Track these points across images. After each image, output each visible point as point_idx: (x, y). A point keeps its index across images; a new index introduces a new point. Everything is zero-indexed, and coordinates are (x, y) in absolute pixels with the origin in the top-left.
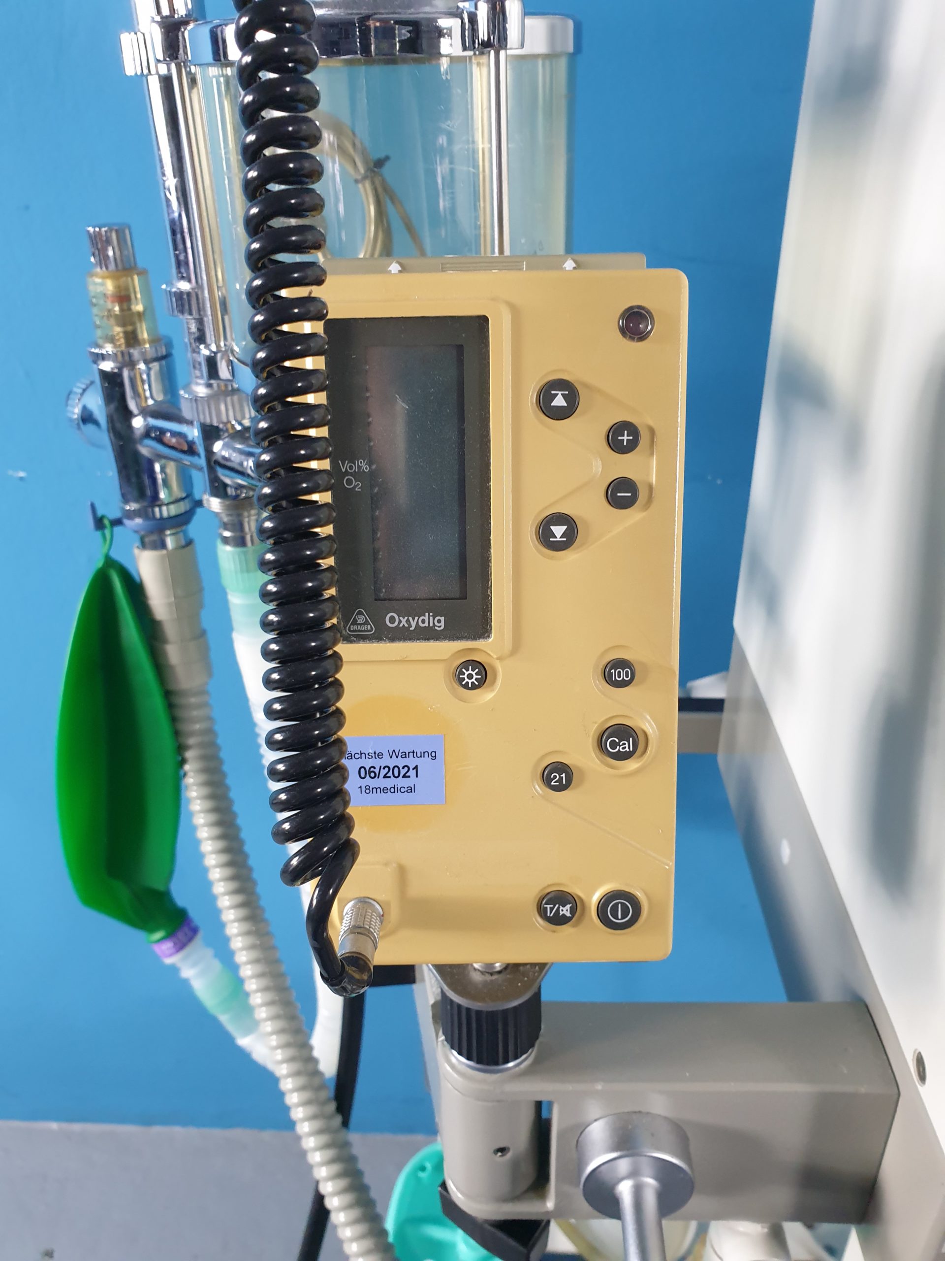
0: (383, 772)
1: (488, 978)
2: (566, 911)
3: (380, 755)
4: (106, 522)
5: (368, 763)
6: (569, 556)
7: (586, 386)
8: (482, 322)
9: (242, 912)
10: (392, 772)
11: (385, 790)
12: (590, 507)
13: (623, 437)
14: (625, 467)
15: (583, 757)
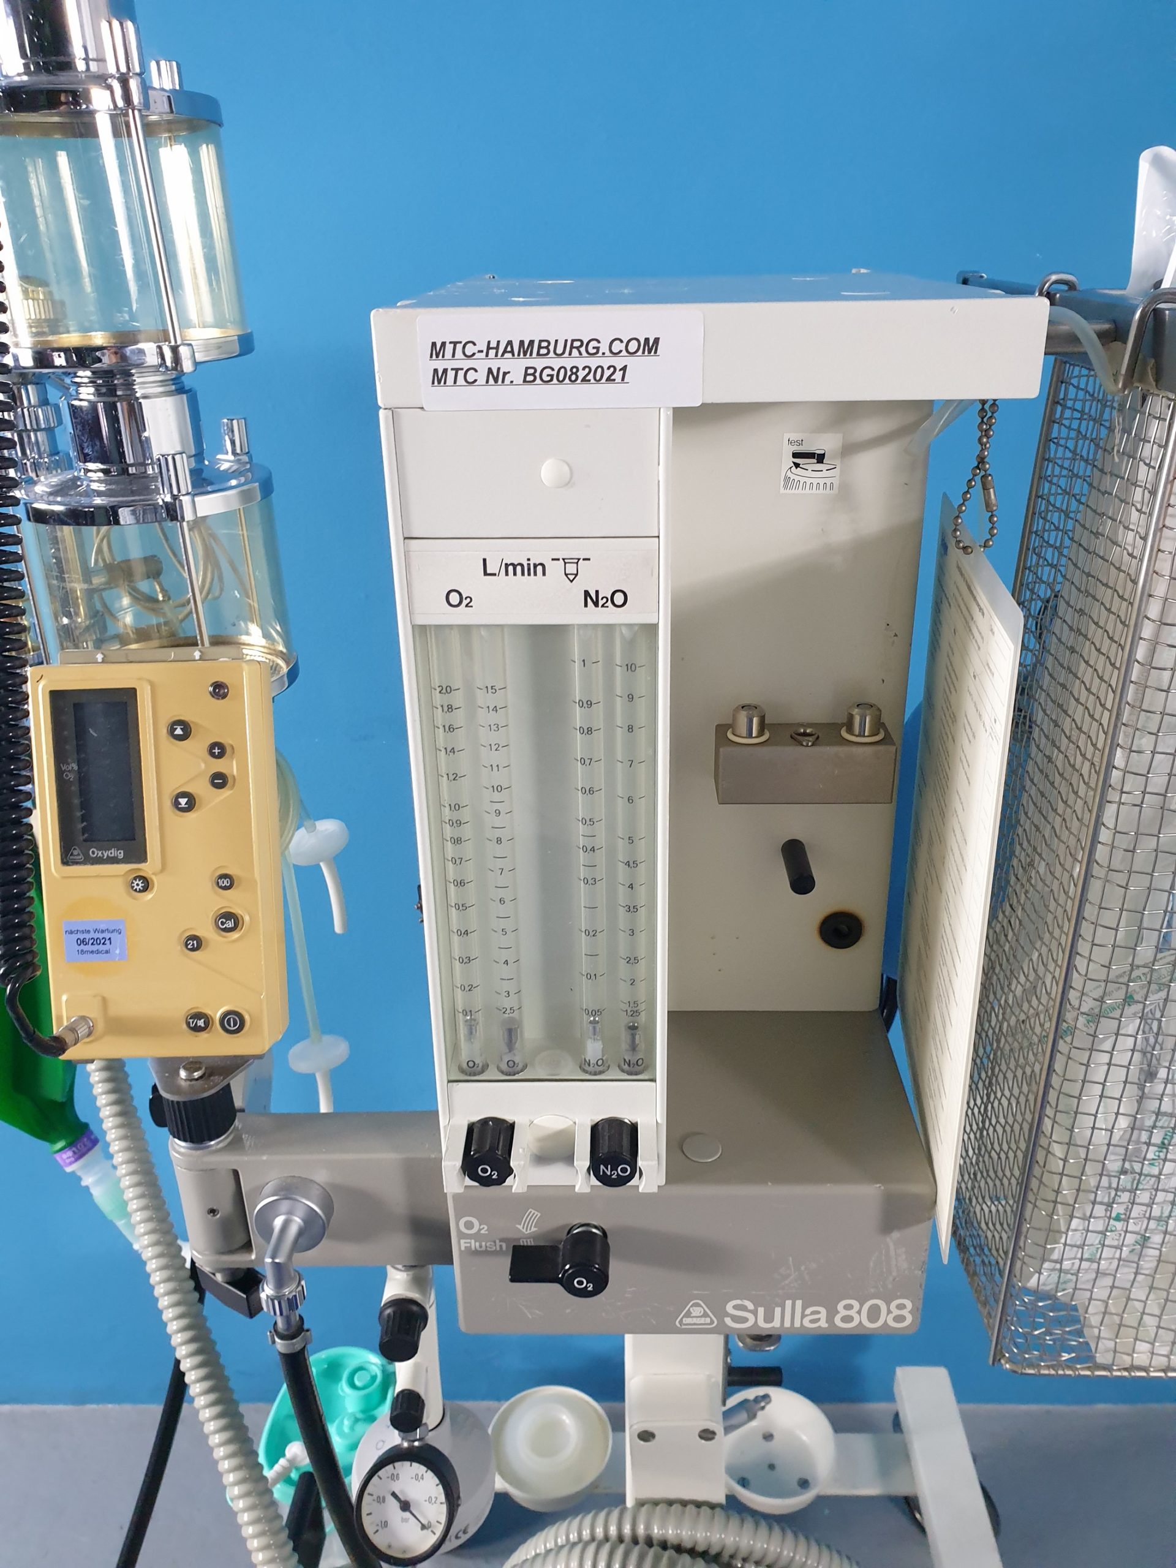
0: (91, 942)
1: (188, 1083)
2: (201, 1023)
3: (89, 932)
5: (81, 936)
6: (191, 815)
7: (193, 722)
8: (132, 692)
9: (116, 1109)
10: (96, 941)
11: (92, 952)
12: (201, 788)
13: (216, 751)
14: (219, 766)
15: (206, 930)
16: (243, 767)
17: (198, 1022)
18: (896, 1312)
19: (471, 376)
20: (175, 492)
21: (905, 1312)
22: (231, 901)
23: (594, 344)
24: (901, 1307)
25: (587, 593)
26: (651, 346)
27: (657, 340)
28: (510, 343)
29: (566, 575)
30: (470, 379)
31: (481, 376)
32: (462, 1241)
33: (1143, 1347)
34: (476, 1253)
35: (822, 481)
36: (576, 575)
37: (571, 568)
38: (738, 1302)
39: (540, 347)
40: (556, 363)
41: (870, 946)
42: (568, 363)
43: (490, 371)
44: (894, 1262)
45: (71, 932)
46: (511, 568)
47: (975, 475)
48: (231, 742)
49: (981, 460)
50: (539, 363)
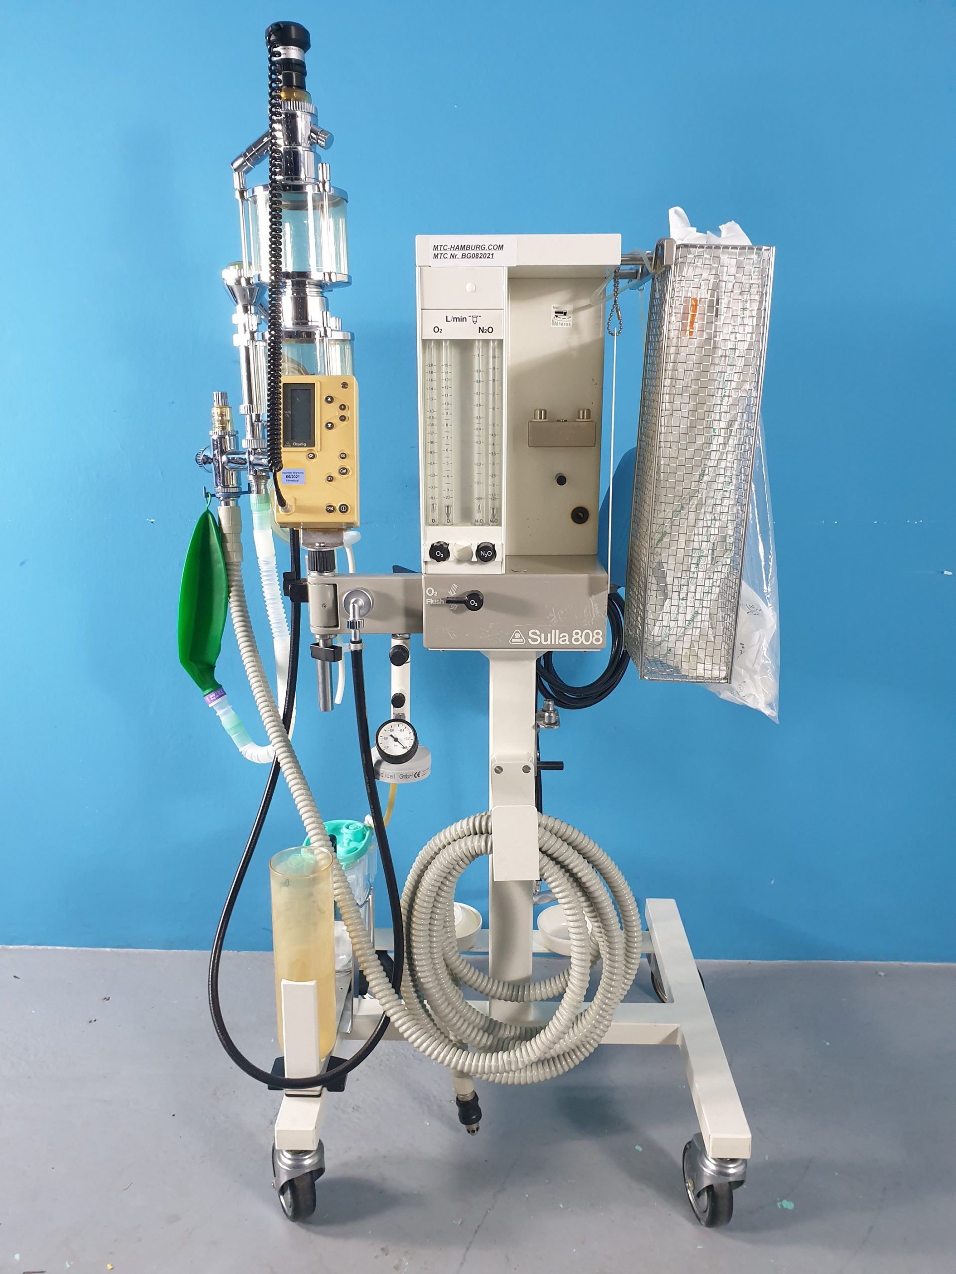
0: (292, 477)
2: (332, 509)
4: (209, 495)
5: (288, 475)
6: (332, 430)
7: (335, 397)
8: (314, 385)
10: (294, 477)
11: (292, 481)
12: (336, 421)
13: (343, 407)
14: (343, 413)
15: (336, 474)
16: (352, 414)
17: (330, 510)
18: (596, 637)
19: (446, 256)
20: (325, 325)
21: (599, 637)
22: (346, 463)
23: (483, 246)
24: (598, 634)
25: (480, 328)
26: (501, 247)
27: (503, 246)
28: (458, 246)
29: (473, 322)
30: (445, 257)
31: (449, 256)
32: (427, 599)
33: (700, 666)
34: (432, 605)
35: (566, 322)
36: (476, 322)
37: (475, 319)
38: (533, 631)
39: (467, 247)
40: (472, 252)
41: (591, 524)
42: (476, 252)
43: (451, 254)
44: (593, 611)
45: (285, 473)
46: (455, 319)
47: (614, 307)
48: (348, 404)
49: (615, 301)
50: (466, 252)
